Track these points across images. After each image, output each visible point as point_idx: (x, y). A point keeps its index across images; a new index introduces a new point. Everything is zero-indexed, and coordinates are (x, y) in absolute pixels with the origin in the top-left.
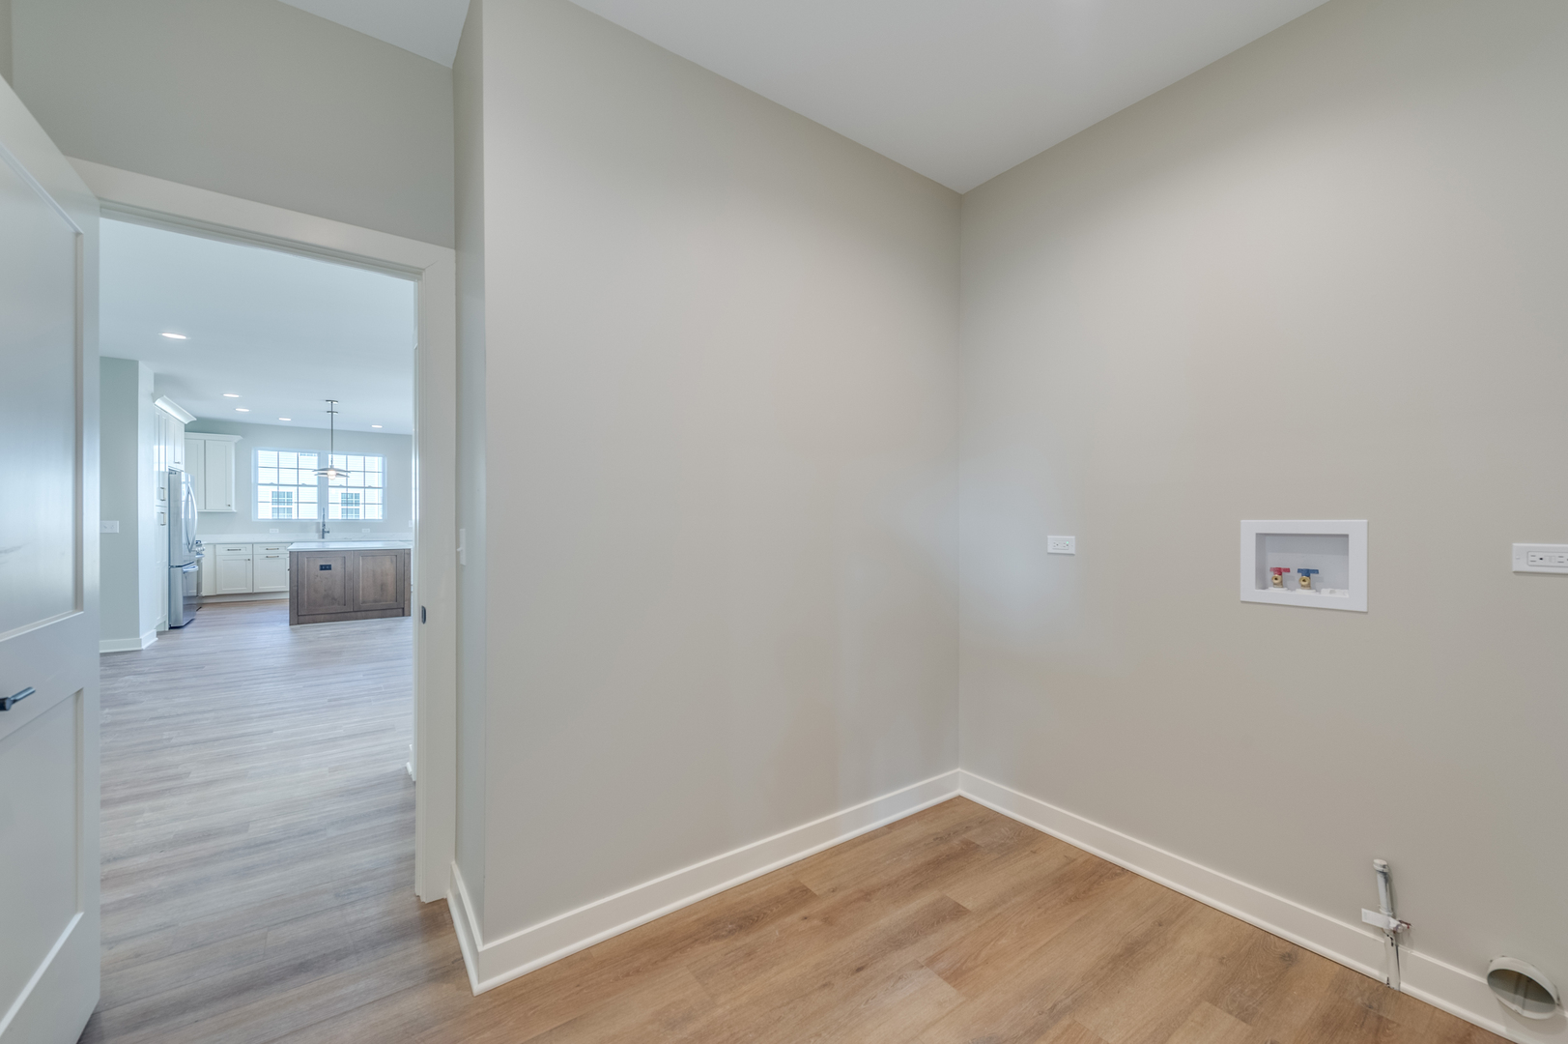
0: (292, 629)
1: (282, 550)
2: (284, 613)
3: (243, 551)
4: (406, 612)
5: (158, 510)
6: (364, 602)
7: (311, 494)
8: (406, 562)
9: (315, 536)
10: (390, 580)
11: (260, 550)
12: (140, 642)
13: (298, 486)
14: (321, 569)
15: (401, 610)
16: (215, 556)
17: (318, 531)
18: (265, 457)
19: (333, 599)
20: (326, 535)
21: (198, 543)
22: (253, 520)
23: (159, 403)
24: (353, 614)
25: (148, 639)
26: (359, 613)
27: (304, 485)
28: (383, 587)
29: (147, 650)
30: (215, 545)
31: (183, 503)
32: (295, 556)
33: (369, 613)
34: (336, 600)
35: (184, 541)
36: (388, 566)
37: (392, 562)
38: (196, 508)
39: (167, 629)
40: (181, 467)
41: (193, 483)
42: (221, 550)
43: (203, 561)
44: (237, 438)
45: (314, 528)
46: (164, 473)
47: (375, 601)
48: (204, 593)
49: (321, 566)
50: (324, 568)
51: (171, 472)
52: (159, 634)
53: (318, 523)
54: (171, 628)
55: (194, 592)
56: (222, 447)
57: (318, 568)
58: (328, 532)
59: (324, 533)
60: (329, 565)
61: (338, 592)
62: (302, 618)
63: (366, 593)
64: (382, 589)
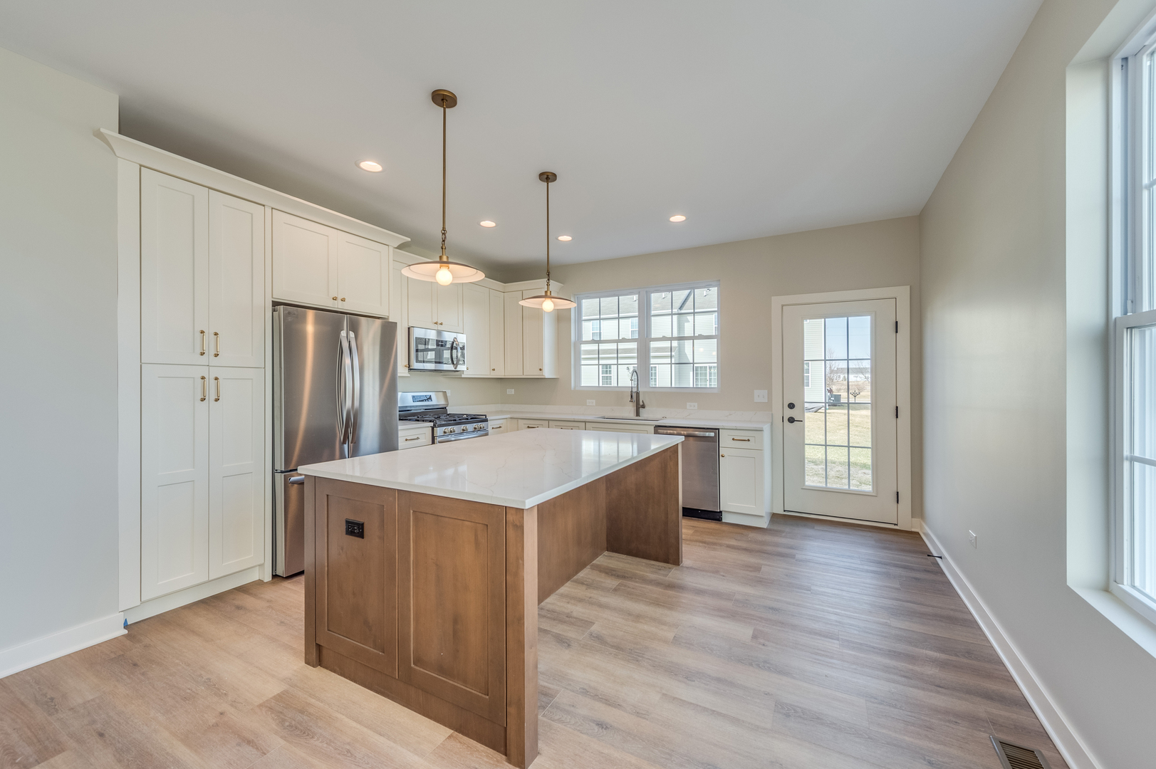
4: (514, 746)
10: (473, 608)
13: (618, 341)
15: (500, 731)
20: (641, 410)
22: (573, 388)
24: (401, 686)
33: (432, 701)
37: (477, 543)
39: (268, 579)
47: (443, 669)
49: (348, 522)
50: (355, 529)
54: (275, 576)
58: (643, 407)
59: (639, 407)
60: (361, 526)
61: (373, 607)
62: (323, 652)
63: (424, 632)
64: (455, 634)
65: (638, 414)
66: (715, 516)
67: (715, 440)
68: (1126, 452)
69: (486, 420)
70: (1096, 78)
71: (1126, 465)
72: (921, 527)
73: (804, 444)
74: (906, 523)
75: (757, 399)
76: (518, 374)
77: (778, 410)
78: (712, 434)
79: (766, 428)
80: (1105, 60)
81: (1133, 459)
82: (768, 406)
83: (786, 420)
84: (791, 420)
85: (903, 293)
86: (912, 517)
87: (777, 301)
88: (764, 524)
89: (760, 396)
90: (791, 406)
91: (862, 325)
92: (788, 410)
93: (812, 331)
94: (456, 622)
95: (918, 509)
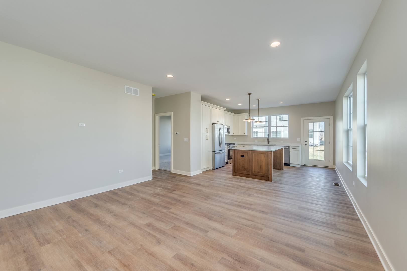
0: (233, 177)
4: (270, 180)
5: (204, 135)
6: (254, 172)
8: (270, 157)
10: (264, 164)
12: (190, 174)
15: (268, 178)
19: (245, 168)
22: (252, 138)
23: (203, 104)
24: (251, 176)
25: (196, 173)
26: (253, 176)
31: (217, 134)
33: (257, 177)
36: (263, 158)
37: (264, 156)
39: (211, 169)
46: (210, 124)
47: (258, 172)
49: (241, 155)
50: (242, 156)
51: (213, 124)
52: (204, 171)
54: (212, 169)
56: (244, 116)
58: (270, 142)
59: (269, 142)
60: (244, 156)
61: (246, 166)
62: (236, 174)
63: (255, 168)
64: (261, 168)
65: (269, 144)
66: (288, 165)
67: (289, 149)
68: (349, 145)
69: (235, 145)
70: (346, 99)
71: (349, 147)
72: (335, 167)
73: (309, 150)
74: (332, 166)
75: (297, 140)
76: (239, 134)
77: (303, 142)
78: (288, 147)
79: (300, 146)
80: (348, 96)
81: (350, 146)
82: (300, 142)
83: (304, 145)
84: (306, 145)
85: (331, 118)
86: (333, 165)
87: (302, 119)
88: (299, 166)
89: (298, 139)
90: (306, 142)
91: (322, 124)
92: (305, 143)
93: (311, 125)
94: (261, 166)
95: (334, 163)
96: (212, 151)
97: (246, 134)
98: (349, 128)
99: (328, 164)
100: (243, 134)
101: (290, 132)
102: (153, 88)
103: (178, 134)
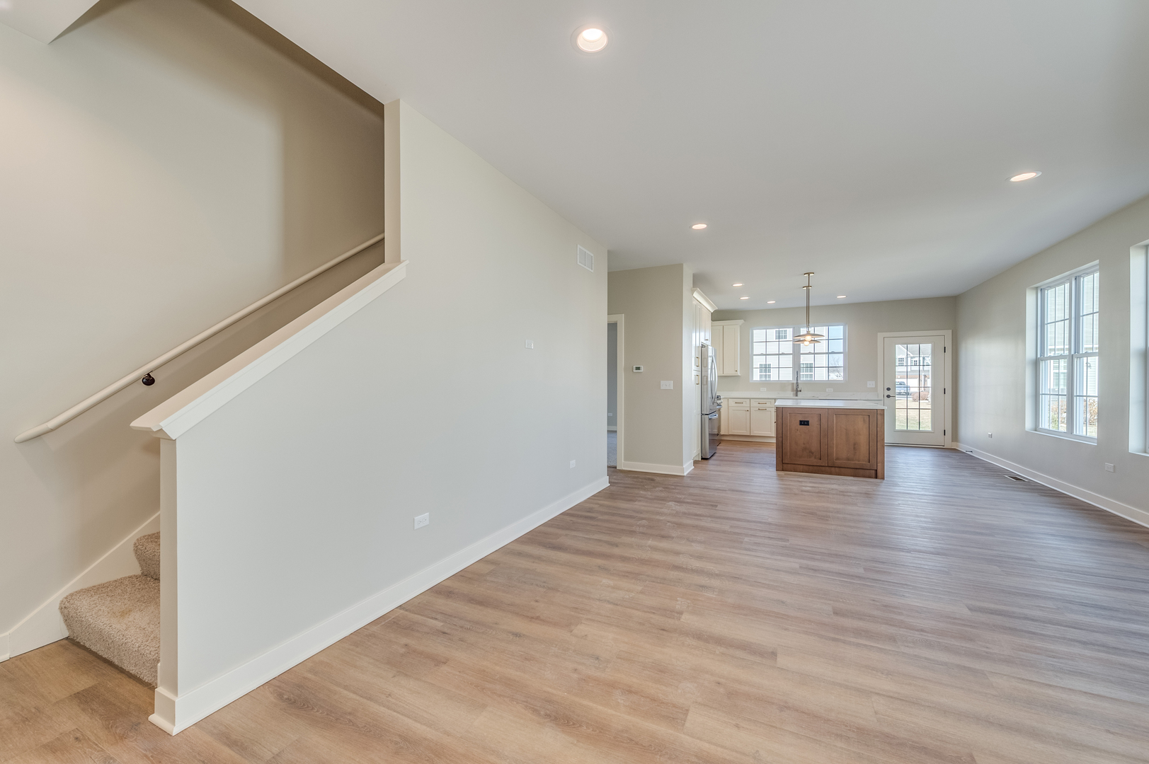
0: (778, 475)
1: (768, 405)
2: (772, 458)
3: (744, 404)
4: (879, 475)
5: (694, 373)
6: (837, 459)
7: (788, 361)
8: (880, 421)
9: (791, 394)
10: (863, 440)
11: (754, 404)
12: (683, 470)
13: (779, 354)
14: (801, 424)
15: (873, 472)
16: (728, 407)
17: (793, 390)
18: (758, 334)
20: (799, 393)
21: (718, 397)
22: (750, 381)
23: (696, 295)
24: (828, 469)
25: (687, 468)
26: (833, 469)
27: (783, 354)
28: (855, 446)
29: (687, 477)
30: (728, 399)
31: (709, 370)
32: (780, 411)
33: (844, 471)
34: (812, 453)
35: (710, 395)
36: (861, 425)
38: (717, 373)
39: (700, 460)
40: (709, 343)
41: (715, 355)
42: (732, 403)
43: (722, 410)
44: (741, 322)
45: (790, 387)
46: (698, 347)
47: (848, 459)
48: (722, 433)
49: (801, 421)
50: (804, 423)
51: (703, 346)
52: (695, 462)
53: (793, 384)
54: (702, 459)
55: (715, 431)
56: (733, 327)
57: (798, 423)
58: (800, 391)
60: (808, 422)
61: (814, 446)
62: (785, 466)
63: (840, 450)
64: (854, 448)
65: (797, 396)
68: (1042, 393)
70: (1034, 292)
71: (1041, 396)
72: (959, 446)
73: (895, 408)
74: (949, 444)
75: (868, 386)
77: (881, 392)
80: (1037, 288)
82: (875, 389)
83: (885, 396)
84: (888, 396)
85: (948, 333)
86: (953, 441)
87: (880, 336)
89: (871, 384)
90: (888, 389)
91: (927, 348)
92: (888, 393)
93: (900, 351)
94: (855, 444)
95: (955, 437)
96: (702, 414)
97: (739, 374)
98: (1039, 356)
99: (939, 440)
100: (733, 373)
101: (848, 367)
102: (609, 252)
103: (642, 370)
